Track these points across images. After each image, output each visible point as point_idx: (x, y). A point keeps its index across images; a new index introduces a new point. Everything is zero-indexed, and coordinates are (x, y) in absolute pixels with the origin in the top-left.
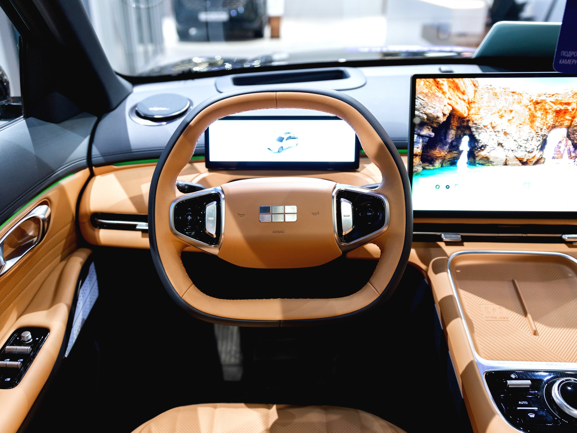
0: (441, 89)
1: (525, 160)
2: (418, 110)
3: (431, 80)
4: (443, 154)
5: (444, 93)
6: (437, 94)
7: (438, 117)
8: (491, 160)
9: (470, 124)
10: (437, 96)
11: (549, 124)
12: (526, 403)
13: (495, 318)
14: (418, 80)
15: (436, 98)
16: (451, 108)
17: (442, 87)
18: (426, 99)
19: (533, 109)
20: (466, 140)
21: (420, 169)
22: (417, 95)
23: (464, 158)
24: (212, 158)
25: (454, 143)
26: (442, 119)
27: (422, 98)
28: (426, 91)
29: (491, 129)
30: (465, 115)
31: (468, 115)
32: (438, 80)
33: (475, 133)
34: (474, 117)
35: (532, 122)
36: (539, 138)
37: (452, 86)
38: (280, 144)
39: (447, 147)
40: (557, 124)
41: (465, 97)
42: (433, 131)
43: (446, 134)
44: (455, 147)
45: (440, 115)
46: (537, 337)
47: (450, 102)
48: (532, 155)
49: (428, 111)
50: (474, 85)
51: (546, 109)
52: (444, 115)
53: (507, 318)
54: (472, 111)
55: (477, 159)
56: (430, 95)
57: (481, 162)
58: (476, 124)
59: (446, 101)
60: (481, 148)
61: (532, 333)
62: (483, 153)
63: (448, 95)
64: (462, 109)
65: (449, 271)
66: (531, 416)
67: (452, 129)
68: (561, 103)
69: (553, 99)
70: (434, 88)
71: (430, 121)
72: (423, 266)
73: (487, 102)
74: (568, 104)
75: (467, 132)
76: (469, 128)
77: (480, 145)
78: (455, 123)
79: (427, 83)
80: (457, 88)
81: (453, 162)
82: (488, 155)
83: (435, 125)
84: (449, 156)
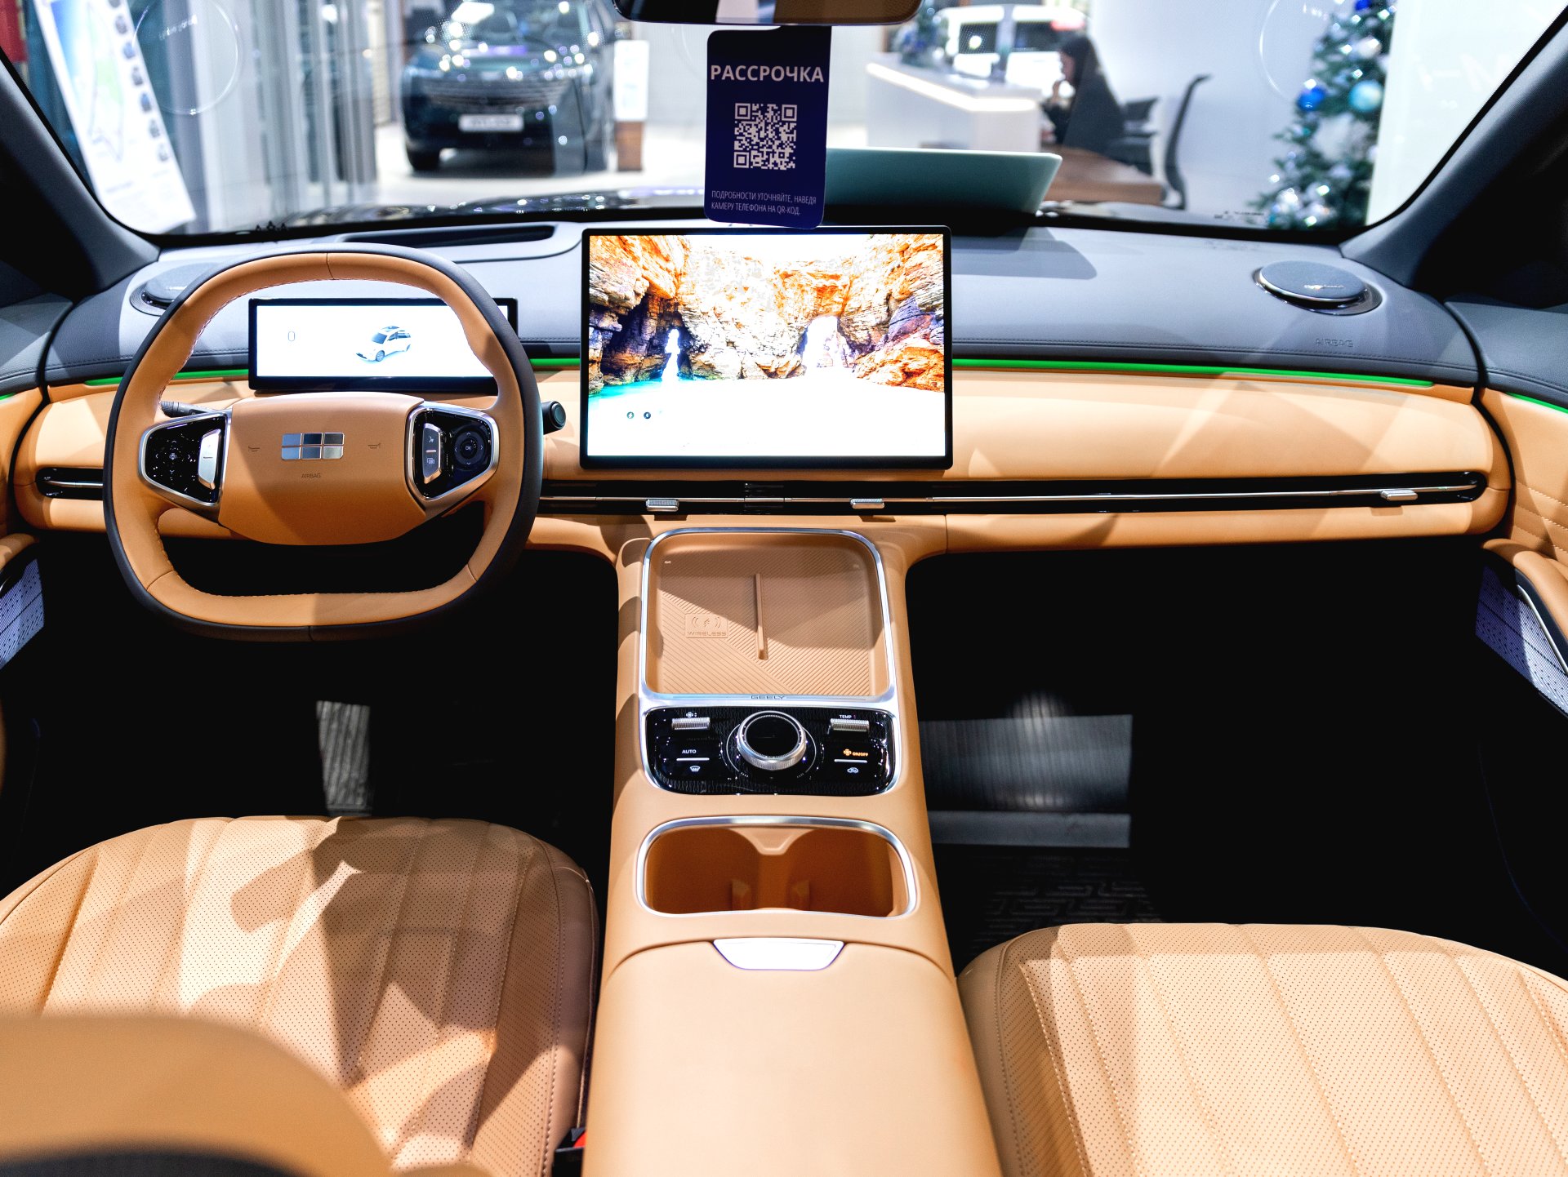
0: (630, 252)
1: (772, 370)
2: (594, 287)
3: (614, 238)
4: (637, 359)
5: (635, 259)
6: (624, 261)
7: (626, 299)
8: (718, 369)
9: (681, 310)
10: (625, 265)
11: (808, 310)
12: (694, 751)
13: (704, 633)
14: (592, 238)
15: (623, 267)
16: (647, 284)
17: (632, 249)
18: (606, 269)
19: (780, 285)
20: (674, 335)
21: (600, 385)
22: (592, 262)
23: (672, 367)
24: (262, 371)
25: (656, 342)
26: (634, 302)
27: (600, 267)
28: (605, 255)
29: (714, 318)
30: (672, 295)
31: (676, 294)
32: (626, 237)
33: (688, 325)
34: (686, 299)
35: (781, 306)
36: (792, 333)
37: (648, 247)
38: (380, 347)
39: (644, 347)
40: (821, 309)
41: (670, 266)
42: (619, 322)
43: (641, 327)
44: (656, 347)
45: (631, 295)
46: (764, 662)
47: (646, 273)
48: (783, 361)
49: (610, 289)
50: (684, 247)
51: (801, 286)
52: (637, 294)
53: (724, 634)
54: (682, 289)
55: (695, 368)
56: (612, 262)
57: (700, 373)
58: (689, 310)
59: (639, 272)
60: (699, 349)
61: (758, 655)
62: (703, 358)
63: (642, 262)
64: (666, 285)
65: (647, 561)
66: (693, 770)
67: (651, 317)
68: (824, 276)
69: (811, 269)
70: (619, 250)
71: (614, 305)
72: (611, 556)
73: (707, 274)
74: (836, 277)
75: (676, 323)
76: (678, 316)
77: (698, 344)
78: (655, 308)
79: (608, 243)
80: (656, 250)
81: (655, 374)
82: (711, 361)
83: (623, 312)
84: (647, 363)
